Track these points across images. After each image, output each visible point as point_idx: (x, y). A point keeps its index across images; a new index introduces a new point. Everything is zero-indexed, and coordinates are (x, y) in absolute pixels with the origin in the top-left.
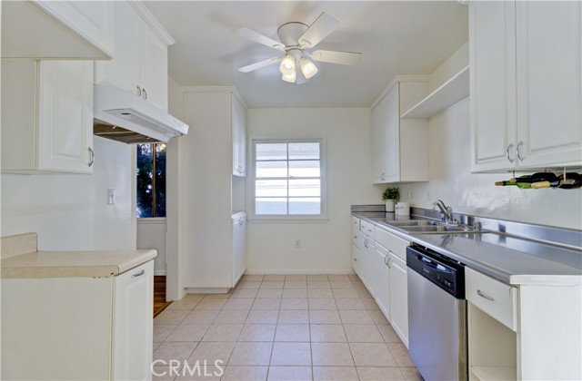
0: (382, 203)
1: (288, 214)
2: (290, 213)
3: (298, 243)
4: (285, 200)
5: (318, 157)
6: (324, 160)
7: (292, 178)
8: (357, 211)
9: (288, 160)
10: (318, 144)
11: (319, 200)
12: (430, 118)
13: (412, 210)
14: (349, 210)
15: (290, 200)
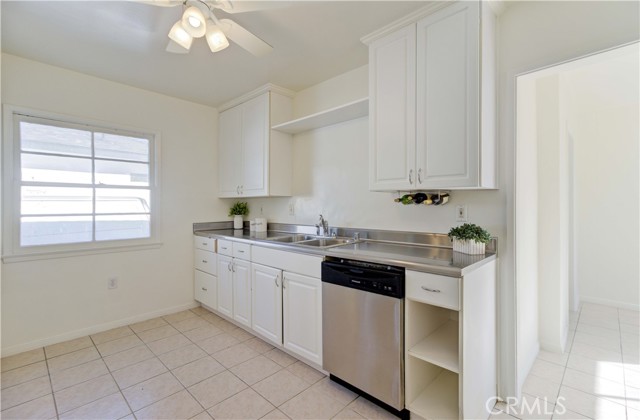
0: (229, 219)
1: (94, 241)
2: (97, 239)
3: (113, 283)
4: (90, 218)
5: (146, 159)
6: (157, 164)
7: (102, 186)
8: (201, 229)
9: (93, 158)
10: (146, 141)
11: (147, 218)
12: (295, 134)
13: (269, 226)
14: (191, 229)
15: (98, 218)
